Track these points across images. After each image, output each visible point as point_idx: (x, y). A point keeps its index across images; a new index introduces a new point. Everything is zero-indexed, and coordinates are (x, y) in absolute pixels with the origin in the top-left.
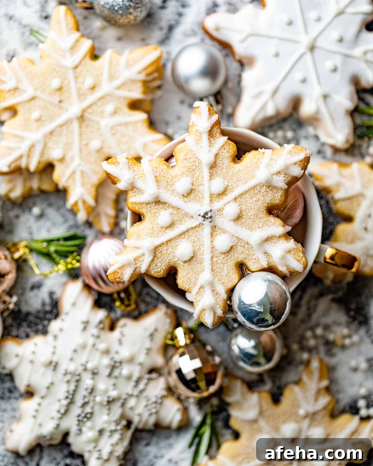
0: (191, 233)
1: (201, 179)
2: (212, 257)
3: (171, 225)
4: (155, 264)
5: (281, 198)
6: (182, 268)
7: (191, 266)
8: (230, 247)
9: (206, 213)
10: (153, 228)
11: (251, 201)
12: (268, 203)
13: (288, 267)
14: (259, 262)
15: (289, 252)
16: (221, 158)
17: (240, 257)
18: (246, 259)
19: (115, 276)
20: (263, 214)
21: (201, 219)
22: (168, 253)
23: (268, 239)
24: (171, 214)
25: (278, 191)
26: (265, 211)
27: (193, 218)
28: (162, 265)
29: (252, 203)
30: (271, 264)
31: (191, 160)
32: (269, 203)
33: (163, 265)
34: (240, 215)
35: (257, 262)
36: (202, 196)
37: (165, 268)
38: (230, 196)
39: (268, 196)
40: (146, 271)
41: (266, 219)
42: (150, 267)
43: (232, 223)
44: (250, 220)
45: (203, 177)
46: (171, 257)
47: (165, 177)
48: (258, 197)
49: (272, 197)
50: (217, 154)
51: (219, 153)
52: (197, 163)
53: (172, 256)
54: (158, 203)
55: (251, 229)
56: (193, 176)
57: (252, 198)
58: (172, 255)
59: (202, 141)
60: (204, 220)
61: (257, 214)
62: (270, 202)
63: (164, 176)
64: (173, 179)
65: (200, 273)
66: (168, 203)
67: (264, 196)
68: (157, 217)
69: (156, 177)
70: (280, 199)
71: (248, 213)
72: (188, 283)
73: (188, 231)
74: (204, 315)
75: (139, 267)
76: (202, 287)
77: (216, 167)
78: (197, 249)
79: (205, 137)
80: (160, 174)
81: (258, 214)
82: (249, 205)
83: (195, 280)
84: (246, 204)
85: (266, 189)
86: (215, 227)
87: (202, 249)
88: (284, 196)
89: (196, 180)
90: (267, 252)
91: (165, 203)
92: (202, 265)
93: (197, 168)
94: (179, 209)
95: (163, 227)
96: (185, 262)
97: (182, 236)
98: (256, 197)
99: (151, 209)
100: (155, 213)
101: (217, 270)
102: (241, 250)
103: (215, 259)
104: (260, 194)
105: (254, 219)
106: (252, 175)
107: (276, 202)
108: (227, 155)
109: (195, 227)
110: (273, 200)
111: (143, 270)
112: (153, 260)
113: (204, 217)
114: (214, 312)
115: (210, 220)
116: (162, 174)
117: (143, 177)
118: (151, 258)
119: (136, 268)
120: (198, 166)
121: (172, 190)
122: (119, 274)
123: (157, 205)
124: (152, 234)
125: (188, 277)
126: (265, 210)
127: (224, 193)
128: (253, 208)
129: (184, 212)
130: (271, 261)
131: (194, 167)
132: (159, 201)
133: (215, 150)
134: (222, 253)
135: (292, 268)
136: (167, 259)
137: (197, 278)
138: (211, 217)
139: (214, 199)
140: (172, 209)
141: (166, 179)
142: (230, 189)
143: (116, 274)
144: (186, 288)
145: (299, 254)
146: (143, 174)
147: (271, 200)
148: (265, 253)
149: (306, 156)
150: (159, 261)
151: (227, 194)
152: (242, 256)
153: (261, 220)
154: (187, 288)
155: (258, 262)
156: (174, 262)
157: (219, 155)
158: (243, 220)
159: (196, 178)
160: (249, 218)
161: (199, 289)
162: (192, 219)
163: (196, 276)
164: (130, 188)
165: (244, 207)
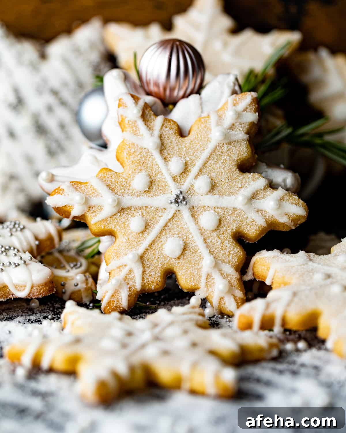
0: (171, 225)
1: (156, 167)
2: (205, 240)
3: (147, 227)
4: (148, 275)
5: (247, 150)
6: (178, 265)
7: (187, 260)
8: (218, 221)
9: (178, 197)
10: (129, 239)
11: (218, 165)
12: (236, 160)
13: (288, 216)
14: (256, 224)
15: (282, 199)
16: (167, 137)
17: (233, 227)
18: (241, 226)
19: (112, 306)
20: (237, 173)
21: (174, 206)
22: (157, 257)
23: (253, 197)
24: (143, 215)
25: (241, 144)
26: (238, 169)
27: (166, 210)
28: (156, 273)
29: (220, 167)
30: (270, 221)
31: (138, 153)
32: (238, 159)
33: (157, 272)
34: (214, 184)
35: (254, 224)
36: (165, 184)
37: (161, 274)
38: (194, 170)
39: (233, 152)
40: (142, 286)
41: (242, 177)
42: (144, 280)
43: (210, 196)
44: (226, 185)
45: (157, 165)
46: (162, 260)
47: (117, 182)
48: (223, 159)
49: (238, 152)
50: (161, 135)
51: (162, 132)
52: (144, 153)
53: (162, 258)
54: (123, 211)
55: (231, 193)
56: (146, 168)
57: (217, 162)
58: (161, 257)
59: (139, 129)
60: (179, 205)
61: (230, 176)
62: (238, 158)
63: (117, 181)
64: (126, 180)
65: (199, 262)
66: (133, 206)
67: (229, 155)
68: (128, 226)
69: (108, 186)
70: (247, 151)
71: (220, 178)
72: (192, 279)
73: (166, 225)
74: (224, 304)
75: (133, 286)
76: (208, 276)
77: (165, 149)
78: (185, 239)
79: (140, 123)
80: (111, 181)
81: (232, 175)
82: (218, 171)
83: (198, 272)
84: (214, 171)
85: (228, 147)
86: (193, 207)
87: (190, 236)
88: (249, 147)
89: (151, 170)
90: (260, 209)
91: (129, 208)
92: (197, 253)
93: (147, 158)
94: (147, 207)
95: (139, 233)
96: (179, 258)
97: (164, 233)
98: (221, 159)
99: (118, 221)
100: (124, 223)
101: (216, 250)
102: (232, 219)
103: (209, 241)
104: (224, 154)
105: (230, 182)
106: (206, 139)
107: (244, 156)
108: (171, 132)
109: (173, 216)
110: (240, 156)
111: (138, 287)
112: (144, 272)
113: (176, 202)
114: (234, 296)
115: (185, 203)
116: (113, 180)
117: (95, 192)
118: (141, 270)
119: (130, 288)
120: (147, 155)
121: (130, 192)
122: (115, 303)
123: (122, 214)
124: (130, 246)
125: (189, 272)
126: (236, 168)
127: (186, 169)
128: (223, 171)
129: (154, 208)
130: (268, 217)
131: (143, 159)
132: (123, 209)
133: (157, 133)
134: (213, 231)
135: (294, 214)
136: (158, 264)
137: (199, 270)
138: (184, 199)
139: (179, 180)
140: (140, 210)
141: (119, 183)
142: (191, 164)
143: (112, 305)
144: (192, 285)
145: (294, 198)
146: (94, 189)
147: (238, 156)
148: (258, 211)
149: (253, 98)
150: (151, 270)
151: (190, 169)
152: (235, 225)
153: (237, 180)
154: (193, 284)
155: (255, 225)
156: (167, 263)
157: (164, 136)
158: (219, 188)
159: (151, 169)
160: (225, 184)
161: (207, 279)
162: (166, 211)
163: (196, 267)
164: (86, 209)
165: (214, 175)
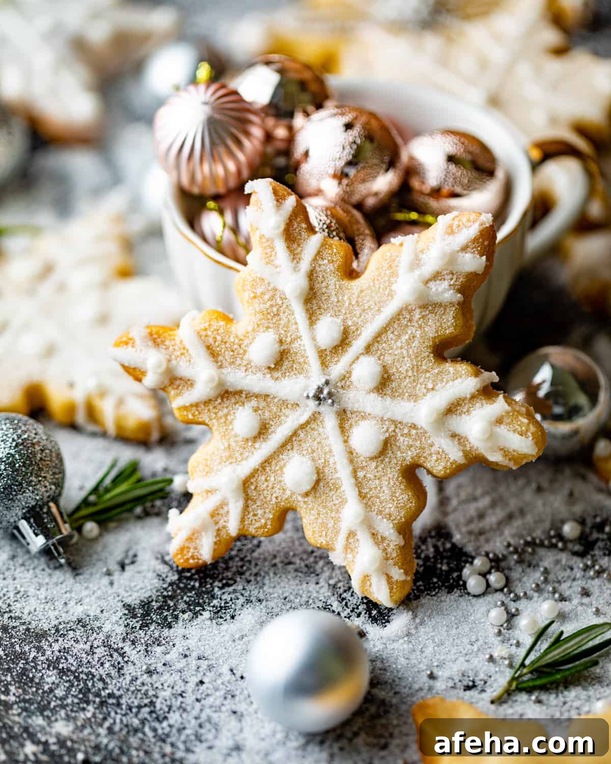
0: (302, 435)
1: (294, 327)
2: (355, 472)
3: (263, 431)
4: (252, 514)
5: (456, 322)
6: (305, 506)
7: (319, 499)
8: (382, 443)
9: (320, 390)
10: (229, 445)
11: (399, 344)
12: (432, 338)
13: (505, 452)
14: (447, 456)
15: (499, 421)
16: (321, 276)
17: (409, 456)
18: (420, 457)
19: (185, 555)
20: (429, 362)
21: (312, 404)
22: (270, 486)
23: (453, 409)
24: (256, 410)
25: (445, 309)
26: (432, 355)
27: (298, 406)
28: (265, 512)
29: (402, 346)
30: (472, 454)
31: (267, 297)
32: (435, 337)
33: (267, 511)
34: (386, 376)
35: (444, 456)
36: (305, 360)
37: (274, 515)
38: (358, 345)
39: (429, 324)
40: (240, 530)
41: (436, 371)
42: (244, 521)
43: (374, 396)
44: (407, 380)
45: (296, 324)
46: (277, 492)
47: (225, 343)
48: (409, 332)
49: (438, 324)
50: (312, 271)
51: (315, 267)
52: (279, 299)
53: (279, 489)
54: (227, 395)
55: (414, 397)
56: (277, 326)
57: (399, 336)
58: (278, 487)
59: (276, 253)
60: (320, 404)
61: (417, 365)
62: (436, 335)
63: (224, 341)
64: (241, 342)
65: (340, 507)
66: (246, 391)
67: (420, 327)
68: (231, 423)
69: (208, 347)
70: (454, 324)
71: (399, 367)
72: (324, 533)
73: (295, 434)
74: (370, 585)
75: (224, 527)
76: (351, 534)
77: (315, 297)
78: (322, 463)
79: (280, 246)
80: (216, 338)
81: (419, 363)
82: (396, 353)
83: (335, 524)
84: (390, 352)
85: (421, 312)
86: (344, 411)
87: (331, 461)
88: (460, 316)
89: (285, 331)
90: (457, 433)
91: (239, 393)
92: (339, 491)
93: (281, 309)
94: (269, 396)
95: (247, 440)
96: (307, 494)
97: (289, 447)
98: (407, 333)
99: (217, 411)
100: (226, 416)
101: (371, 493)
102: (406, 443)
103: (361, 474)
104: (413, 324)
105: (414, 376)
106: (387, 292)
107: (447, 332)
108: (331, 267)
109: (308, 423)
110: (441, 330)
111: (233, 528)
112: (246, 507)
113: (317, 398)
114: (387, 574)
115: (330, 401)
116: (219, 338)
117: (186, 354)
118: (240, 504)
119: (218, 530)
120: (282, 303)
121: (245, 363)
122: (191, 550)
123: (225, 400)
124: (231, 457)
125: (320, 521)
126: (430, 353)
127: (344, 341)
128: (405, 354)
129: (280, 400)
130: (468, 449)
131: (275, 309)
132: (227, 392)
133: (305, 265)
134: (372, 459)
135: (514, 451)
136: (271, 498)
137: (337, 520)
138: (330, 395)
139: (329, 358)
140: (256, 399)
141: (228, 345)
142: (354, 332)
143: (185, 552)
144: (322, 542)
145: (520, 421)
146: (184, 348)
147: (437, 332)
148: (454, 436)
149: (482, 228)
150: (258, 506)
151: (350, 342)
152: (410, 453)
153: (428, 375)
154: (324, 542)
155: (445, 458)
156: (287, 499)
157: (316, 273)
158: (394, 383)
159: (285, 329)
160: (405, 378)
161: (348, 538)
162: (298, 408)
163: (333, 515)
164: (167, 382)
165: (388, 359)
